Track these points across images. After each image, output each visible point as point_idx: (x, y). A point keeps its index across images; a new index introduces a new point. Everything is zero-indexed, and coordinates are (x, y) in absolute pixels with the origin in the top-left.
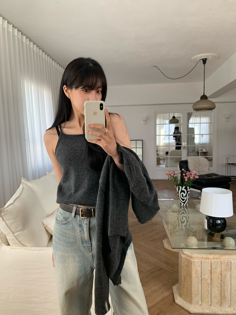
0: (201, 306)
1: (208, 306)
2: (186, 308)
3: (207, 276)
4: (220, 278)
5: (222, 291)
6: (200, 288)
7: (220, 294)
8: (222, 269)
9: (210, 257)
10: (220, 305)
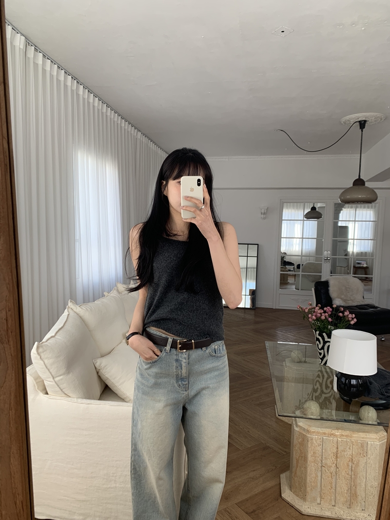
0: (320, 505)
1: (330, 507)
2: (297, 507)
3: (330, 461)
4: (351, 466)
5: (352, 486)
6: (319, 478)
7: (350, 490)
8: (354, 452)
9: (337, 433)
10: (349, 506)
